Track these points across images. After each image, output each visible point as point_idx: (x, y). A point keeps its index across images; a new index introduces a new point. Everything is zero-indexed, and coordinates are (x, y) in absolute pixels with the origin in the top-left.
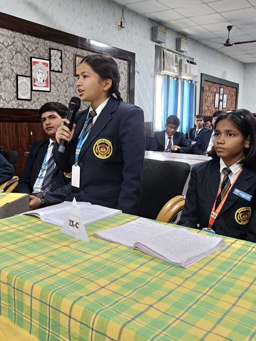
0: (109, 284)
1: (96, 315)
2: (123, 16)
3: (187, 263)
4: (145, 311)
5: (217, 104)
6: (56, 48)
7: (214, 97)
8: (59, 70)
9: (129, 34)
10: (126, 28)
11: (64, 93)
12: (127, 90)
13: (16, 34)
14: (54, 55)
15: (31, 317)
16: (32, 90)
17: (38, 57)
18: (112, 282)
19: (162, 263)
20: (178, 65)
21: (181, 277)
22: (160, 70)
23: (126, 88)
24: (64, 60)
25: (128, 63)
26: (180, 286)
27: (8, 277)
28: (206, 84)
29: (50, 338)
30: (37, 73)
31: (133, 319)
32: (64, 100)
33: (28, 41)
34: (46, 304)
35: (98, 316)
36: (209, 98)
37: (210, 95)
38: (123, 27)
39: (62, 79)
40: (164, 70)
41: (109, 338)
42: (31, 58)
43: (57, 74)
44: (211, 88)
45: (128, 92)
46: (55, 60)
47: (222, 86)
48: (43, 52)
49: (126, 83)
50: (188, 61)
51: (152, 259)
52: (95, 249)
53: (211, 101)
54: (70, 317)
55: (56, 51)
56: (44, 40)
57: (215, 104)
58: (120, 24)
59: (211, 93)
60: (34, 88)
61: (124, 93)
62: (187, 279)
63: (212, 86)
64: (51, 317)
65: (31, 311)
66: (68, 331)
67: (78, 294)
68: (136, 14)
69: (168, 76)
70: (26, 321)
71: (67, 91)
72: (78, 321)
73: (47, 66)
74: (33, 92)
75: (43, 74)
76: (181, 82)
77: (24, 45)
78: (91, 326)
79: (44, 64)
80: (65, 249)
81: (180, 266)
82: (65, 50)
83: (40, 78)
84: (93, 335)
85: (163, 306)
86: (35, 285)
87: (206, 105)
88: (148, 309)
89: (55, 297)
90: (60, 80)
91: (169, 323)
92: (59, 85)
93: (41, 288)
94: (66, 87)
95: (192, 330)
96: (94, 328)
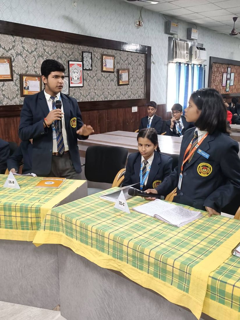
0: (143, 234)
1: (139, 246)
2: (141, 15)
3: (181, 225)
4: (160, 245)
5: (224, 82)
6: (87, 51)
7: (222, 77)
8: (89, 68)
9: (146, 31)
10: (143, 26)
11: (94, 87)
12: (144, 78)
13: (57, 44)
14: (86, 57)
15: (109, 248)
16: (69, 87)
17: (74, 60)
18: (145, 233)
19: (168, 225)
20: (188, 52)
21: (177, 232)
22: (173, 58)
23: (143, 77)
24: (93, 60)
25: (145, 55)
26: (176, 235)
27: (96, 230)
28: (215, 66)
29: (118, 256)
30: (73, 73)
31: (155, 248)
32: (94, 92)
33: (66, 48)
34: (116, 242)
35: (140, 246)
36: (217, 78)
37: (218, 75)
38: (140, 26)
39: (92, 75)
40: (176, 58)
41: (145, 254)
42: (69, 61)
43: (88, 72)
44: (220, 69)
45: (144, 81)
46: (86, 61)
47: (230, 66)
48: (77, 56)
49: (143, 73)
50: (197, 48)
51: (163, 223)
52: (134, 217)
53: (219, 80)
54: (128, 247)
55: (87, 53)
56: (78, 46)
57: (223, 83)
58: (138, 23)
59: (219, 73)
60: (71, 85)
61: (141, 81)
62: (179, 232)
63: (220, 66)
64: (119, 247)
65: (108, 245)
66: (127, 253)
67: (130, 238)
68: (152, 12)
69: (180, 63)
70: (106, 250)
71: (96, 84)
72: (132, 249)
73: (81, 66)
74: (70, 88)
75: (77, 73)
76: (192, 67)
77: (63, 52)
78: (137, 250)
79: (78, 65)
80: (119, 217)
81: (176, 226)
82: (94, 51)
83: (76, 77)
84: (138, 254)
85: (167, 243)
86: (110, 234)
87: (214, 85)
88: (161, 244)
89: (120, 239)
90: (90, 77)
91: (169, 249)
92: (90, 81)
93: (113, 235)
94: (95, 82)
95: (179, 252)
96: (139, 251)
